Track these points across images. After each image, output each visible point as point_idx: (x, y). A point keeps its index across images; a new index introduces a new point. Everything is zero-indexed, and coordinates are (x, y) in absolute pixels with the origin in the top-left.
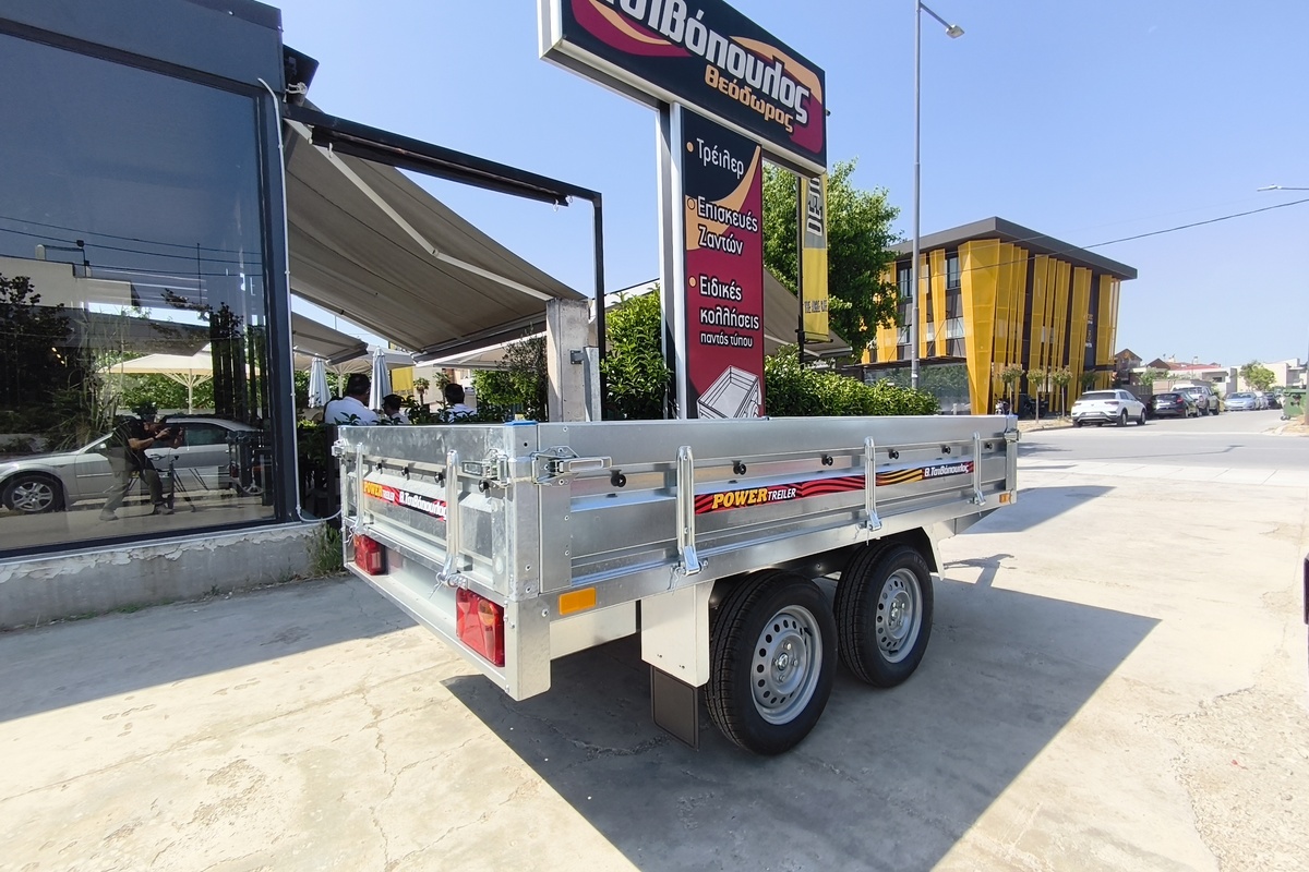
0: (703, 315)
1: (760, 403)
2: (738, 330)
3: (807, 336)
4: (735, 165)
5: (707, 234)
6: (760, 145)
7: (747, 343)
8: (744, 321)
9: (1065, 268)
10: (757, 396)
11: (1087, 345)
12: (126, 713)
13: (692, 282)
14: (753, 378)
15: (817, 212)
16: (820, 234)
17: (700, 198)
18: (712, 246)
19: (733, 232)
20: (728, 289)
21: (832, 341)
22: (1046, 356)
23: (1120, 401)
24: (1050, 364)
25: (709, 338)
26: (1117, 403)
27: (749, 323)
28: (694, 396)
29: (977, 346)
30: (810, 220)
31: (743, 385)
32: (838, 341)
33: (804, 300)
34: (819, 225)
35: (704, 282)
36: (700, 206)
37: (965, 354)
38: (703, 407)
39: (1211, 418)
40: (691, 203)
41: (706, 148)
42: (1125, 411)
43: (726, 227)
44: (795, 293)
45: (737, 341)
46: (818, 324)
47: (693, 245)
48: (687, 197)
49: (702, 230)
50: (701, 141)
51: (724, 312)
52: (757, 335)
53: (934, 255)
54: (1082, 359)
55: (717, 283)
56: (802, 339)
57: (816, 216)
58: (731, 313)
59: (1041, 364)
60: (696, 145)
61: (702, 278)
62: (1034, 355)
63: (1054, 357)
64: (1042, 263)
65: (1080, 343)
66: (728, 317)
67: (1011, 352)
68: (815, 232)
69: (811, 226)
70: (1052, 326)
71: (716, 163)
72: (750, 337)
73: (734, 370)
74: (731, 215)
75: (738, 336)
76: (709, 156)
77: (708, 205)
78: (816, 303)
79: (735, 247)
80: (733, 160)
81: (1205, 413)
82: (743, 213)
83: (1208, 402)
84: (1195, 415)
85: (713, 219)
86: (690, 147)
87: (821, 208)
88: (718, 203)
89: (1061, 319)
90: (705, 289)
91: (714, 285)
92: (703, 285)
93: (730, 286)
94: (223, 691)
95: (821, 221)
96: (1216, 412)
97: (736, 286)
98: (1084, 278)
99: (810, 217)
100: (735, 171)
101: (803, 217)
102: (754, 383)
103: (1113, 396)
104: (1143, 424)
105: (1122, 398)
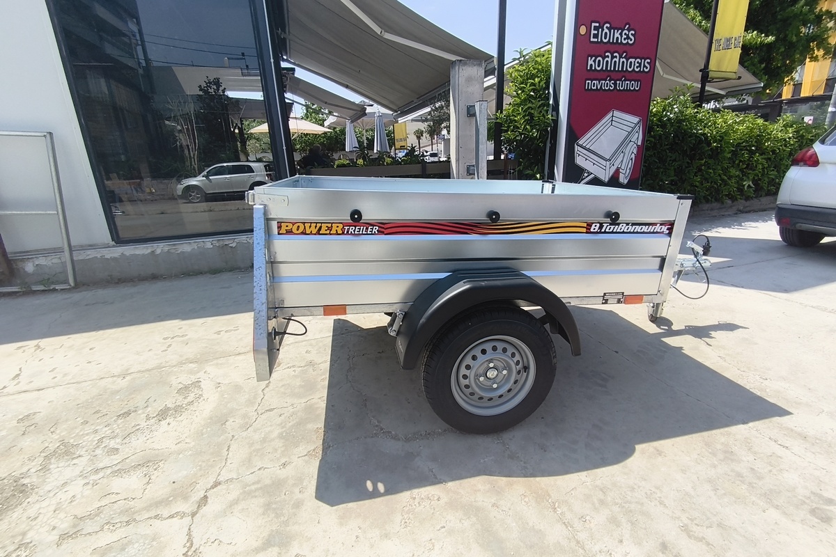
0: (590, 62)
1: (639, 143)
2: (626, 74)
3: (711, 74)
7: (634, 86)
8: (634, 64)
10: (638, 137)
12: (173, 338)
13: (583, 30)
14: (635, 120)
20: (621, 34)
21: (740, 78)
25: (594, 85)
27: (640, 64)
28: (573, 138)
31: (625, 128)
32: (748, 78)
33: (715, 37)
35: (596, 28)
38: (580, 149)
44: (706, 31)
45: (622, 85)
46: (727, 61)
52: (647, 79)
55: (609, 29)
56: (705, 77)
58: (621, 57)
61: (593, 24)
66: (616, 61)
72: (638, 81)
73: (617, 113)
75: (625, 80)
78: (728, 40)
90: (596, 36)
91: (606, 30)
92: (593, 32)
93: (623, 30)
94: (219, 333)
97: (629, 30)
102: (636, 125)
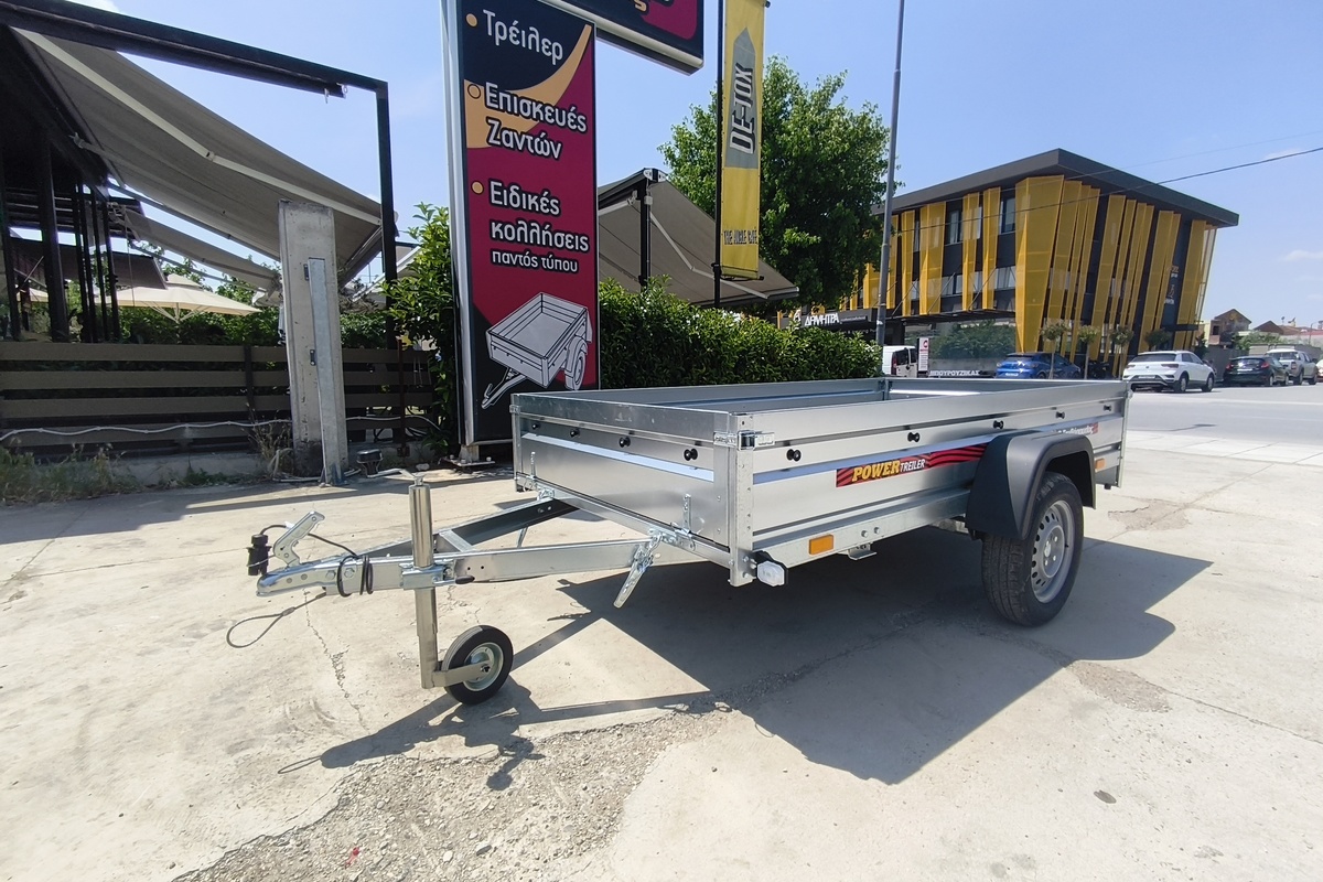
0: (496, 228)
1: (590, 340)
2: (553, 250)
3: (726, 271)
4: (549, 48)
5: (500, 130)
6: (592, 25)
7: (570, 266)
8: (565, 240)
9: (1146, 212)
10: (586, 331)
11: (1168, 301)
13: (477, 187)
14: (579, 309)
15: (747, 125)
16: (750, 151)
17: (488, 84)
18: (511, 145)
19: (542, 129)
20: (538, 201)
21: (762, 278)
22: (1113, 312)
23: (1181, 363)
24: (1117, 321)
25: (506, 259)
26: (1176, 366)
27: (573, 242)
28: (481, 325)
29: (1028, 299)
30: (734, 134)
31: (563, 318)
32: (777, 280)
33: (723, 223)
34: (749, 140)
35: (496, 188)
36: (489, 94)
37: (1013, 307)
38: (494, 339)
39: (1305, 388)
40: (474, 90)
41: (498, 24)
42: (1185, 375)
43: (532, 124)
45: (552, 263)
46: (744, 257)
47: (478, 141)
48: (467, 83)
49: (493, 125)
50: (490, 14)
51: (530, 228)
52: (588, 262)
53: (988, 194)
54: (1159, 317)
55: (520, 192)
56: (717, 271)
57: (746, 129)
58: (542, 228)
59: (1107, 321)
60: (482, 19)
61: (493, 183)
62: (1099, 309)
63: (1123, 313)
64: (1116, 203)
65: (1158, 298)
66: (539, 234)
67: (1069, 307)
68: (743, 149)
69: (736, 140)
70: (1124, 278)
71: (517, 42)
72: (574, 261)
73: (548, 298)
74: (542, 109)
75: (554, 258)
76: (504, 33)
77: (501, 95)
78: (741, 233)
79: (548, 149)
80: (544, 40)
81: (1297, 382)
82: (563, 105)
83: (1302, 370)
84: (1283, 384)
85: (512, 112)
86: (472, 20)
87: (752, 120)
88: (520, 93)
89: (1136, 269)
90: (497, 197)
91: (513, 193)
92: (493, 192)
93: (539, 197)
95: (752, 136)
96: (1312, 382)
97: (549, 197)
98: (1170, 224)
99: (735, 129)
100: (549, 54)
101: (725, 129)
102: (581, 314)
103: (1173, 357)
104: (1210, 391)
105: (1184, 360)
